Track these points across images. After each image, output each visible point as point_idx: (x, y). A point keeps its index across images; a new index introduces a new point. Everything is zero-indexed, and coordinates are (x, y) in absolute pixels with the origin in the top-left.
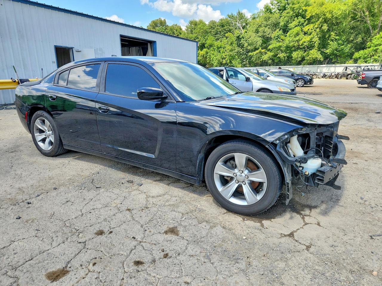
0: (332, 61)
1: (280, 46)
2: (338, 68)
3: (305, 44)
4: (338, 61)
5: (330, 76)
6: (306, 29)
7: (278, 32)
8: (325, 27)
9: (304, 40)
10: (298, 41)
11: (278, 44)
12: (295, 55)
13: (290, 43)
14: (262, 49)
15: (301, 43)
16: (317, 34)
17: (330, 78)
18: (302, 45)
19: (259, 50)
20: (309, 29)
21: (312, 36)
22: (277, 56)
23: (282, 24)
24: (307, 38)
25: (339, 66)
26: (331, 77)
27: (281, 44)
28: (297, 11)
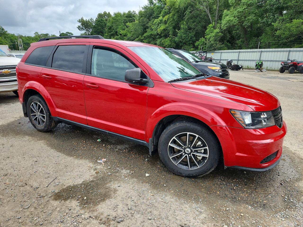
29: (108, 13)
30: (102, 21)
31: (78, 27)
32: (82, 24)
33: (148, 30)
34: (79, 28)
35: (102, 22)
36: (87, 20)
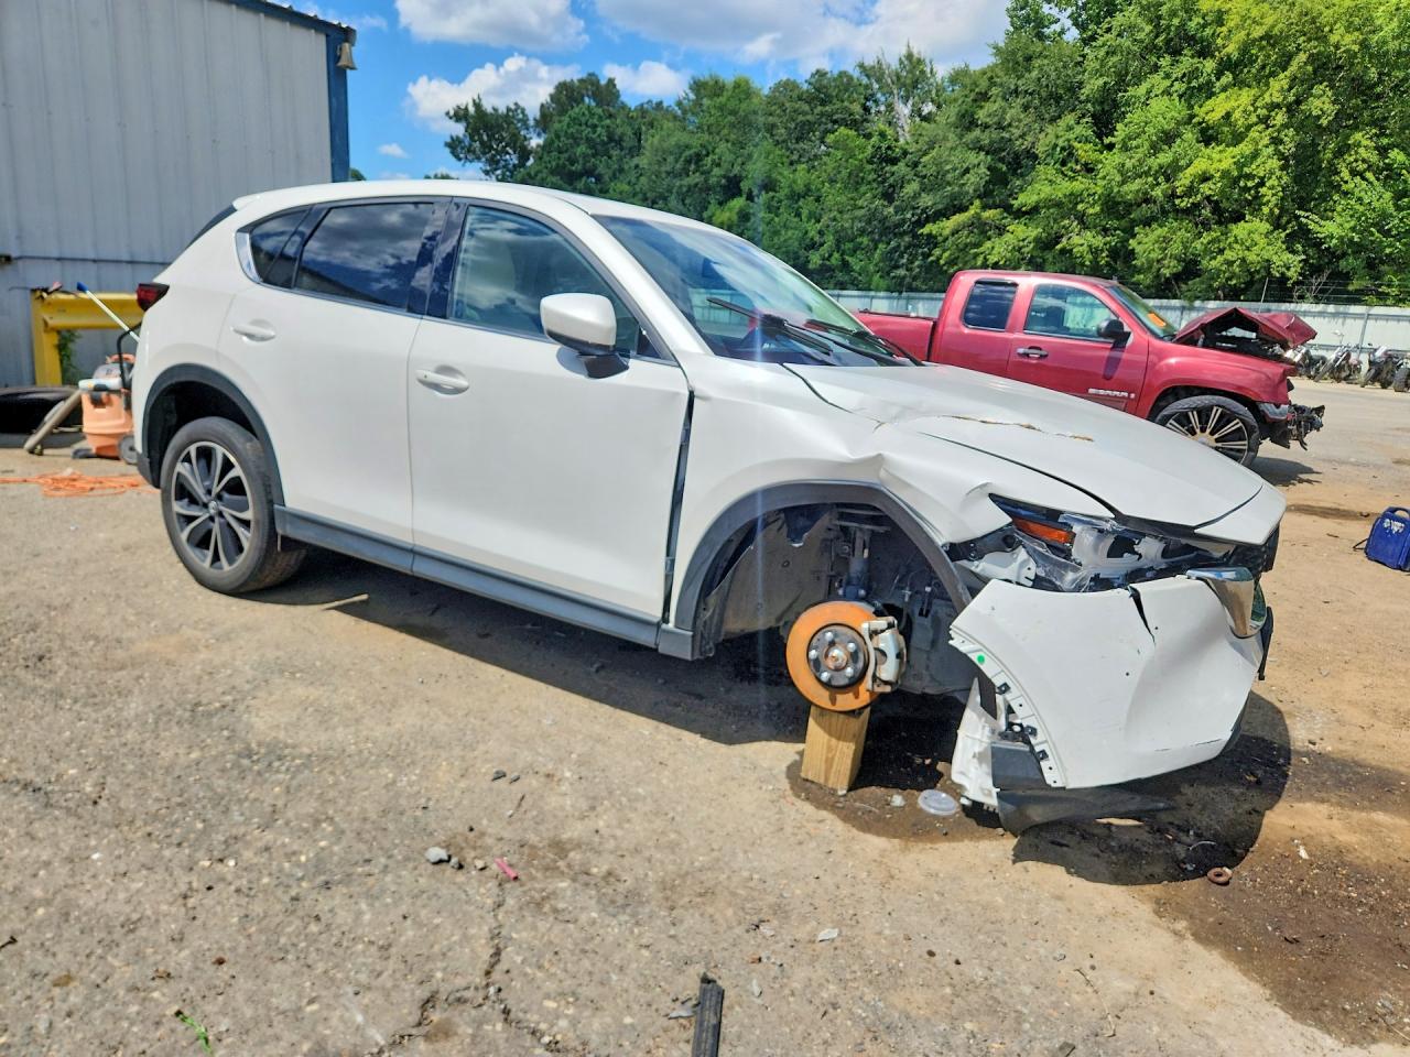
0: (1351, 288)
1: (1075, 198)
2: (1381, 323)
3: (1206, 188)
4: (1384, 289)
5: (1341, 368)
6: (1213, 110)
7: (1072, 129)
8: (1322, 104)
9: (1200, 166)
10: (1169, 173)
11: (1065, 187)
12: (1145, 244)
13: (1124, 182)
14: (985, 207)
15: (1183, 180)
16: (1276, 141)
17: (1338, 380)
18: (1190, 191)
19: (972, 211)
20: (1228, 115)
21: (1245, 148)
22: (1058, 247)
23: (1092, 86)
24: (1220, 159)
25: (1387, 318)
26: (1344, 375)
27: (1078, 185)
28: (1176, 21)
29: (603, 82)
30: (595, 121)
31: (449, 140)
32: (473, 131)
33: (1045, 171)
34: (454, 146)
35: (595, 126)
36: (502, 110)
